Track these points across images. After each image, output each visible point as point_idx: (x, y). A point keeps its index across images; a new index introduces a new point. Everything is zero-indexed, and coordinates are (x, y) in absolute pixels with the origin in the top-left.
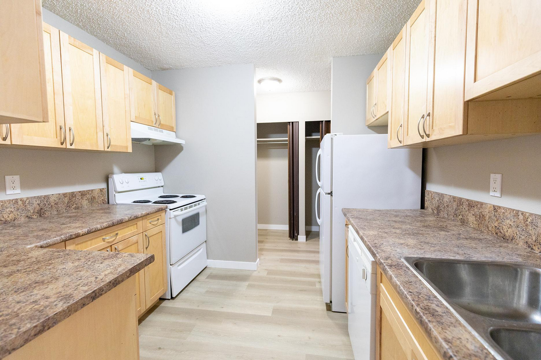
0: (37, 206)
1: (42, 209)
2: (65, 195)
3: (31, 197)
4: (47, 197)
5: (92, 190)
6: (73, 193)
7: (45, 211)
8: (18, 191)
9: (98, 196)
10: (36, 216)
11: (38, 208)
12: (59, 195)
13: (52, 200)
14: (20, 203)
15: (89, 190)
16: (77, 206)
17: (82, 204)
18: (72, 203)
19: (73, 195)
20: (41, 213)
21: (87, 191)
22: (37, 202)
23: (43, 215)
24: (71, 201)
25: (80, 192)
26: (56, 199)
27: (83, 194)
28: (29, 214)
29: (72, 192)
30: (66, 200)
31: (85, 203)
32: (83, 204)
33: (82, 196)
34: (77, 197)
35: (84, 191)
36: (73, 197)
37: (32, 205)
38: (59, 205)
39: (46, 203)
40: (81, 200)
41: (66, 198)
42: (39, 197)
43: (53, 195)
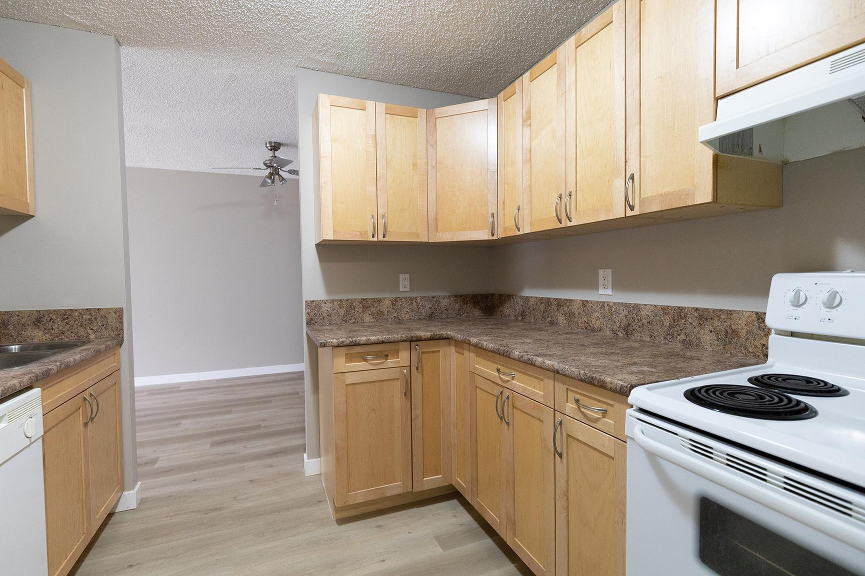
0: (625, 318)
1: (630, 325)
2: (665, 309)
3: (619, 303)
4: (637, 307)
5: (730, 311)
6: (681, 309)
7: (634, 330)
8: (609, 292)
9: (748, 332)
10: (622, 333)
11: (625, 322)
12: (656, 307)
13: (644, 313)
14: (607, 308)
15: (721, 310)
16: (688, 339)
17: (700, 339)
18: (678, 331)
19: (680, 313)
20: (628, 330)
21: (714, 311)
22: (625, 313)
23: (630, 335)
24: (675, 324)
25: (696, 309)
26: (650, 314)
27: (704, 316)
28: (615, 327)
29: (679, 307)
30: (667, 321)
31: (707, 337)
32: (702, 340)
33: (701, 319)
34: (690, 320)
35: (708, 309)
36: (682, 318)
37: (619, 315)
38: (654, 327)
39: (635, 317)
40: (698, 329)
41: (667, 317)
42: (627, 305)
43: (645, 305)
